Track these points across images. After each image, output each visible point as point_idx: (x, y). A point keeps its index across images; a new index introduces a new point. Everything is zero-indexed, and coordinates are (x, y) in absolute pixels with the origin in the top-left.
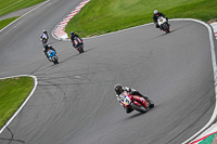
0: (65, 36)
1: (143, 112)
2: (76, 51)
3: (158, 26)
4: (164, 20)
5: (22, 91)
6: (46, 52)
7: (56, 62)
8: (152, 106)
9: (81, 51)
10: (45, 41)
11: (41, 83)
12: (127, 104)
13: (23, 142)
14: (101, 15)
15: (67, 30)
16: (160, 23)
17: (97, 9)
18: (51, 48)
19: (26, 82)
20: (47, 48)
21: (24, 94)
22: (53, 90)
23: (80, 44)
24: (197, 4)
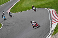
14: (20, 7)
17: (19, 5)
20: (3, 16)
22: (7, 27)
24: (45, 4)
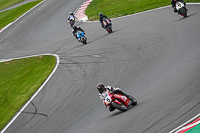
0: (85, 18)
1: (123, 111)
2: (105, 31)
3: (176, 11)
4: (182, 5)
5: (46, 69)
6: (74, 33)
7: (85, 42)
8: (134, 104)
9: (110, 31)
10: (72, 22)
11: (63, 61)
12: (108, 103)
13: (46, 115)
15: (87, 12)
16: (178, 8)
18: (80, 29)
19: (49, 61)
20: (76, 29)
21: (47, 72)
22: (74, 68)
23: (109, 25)
